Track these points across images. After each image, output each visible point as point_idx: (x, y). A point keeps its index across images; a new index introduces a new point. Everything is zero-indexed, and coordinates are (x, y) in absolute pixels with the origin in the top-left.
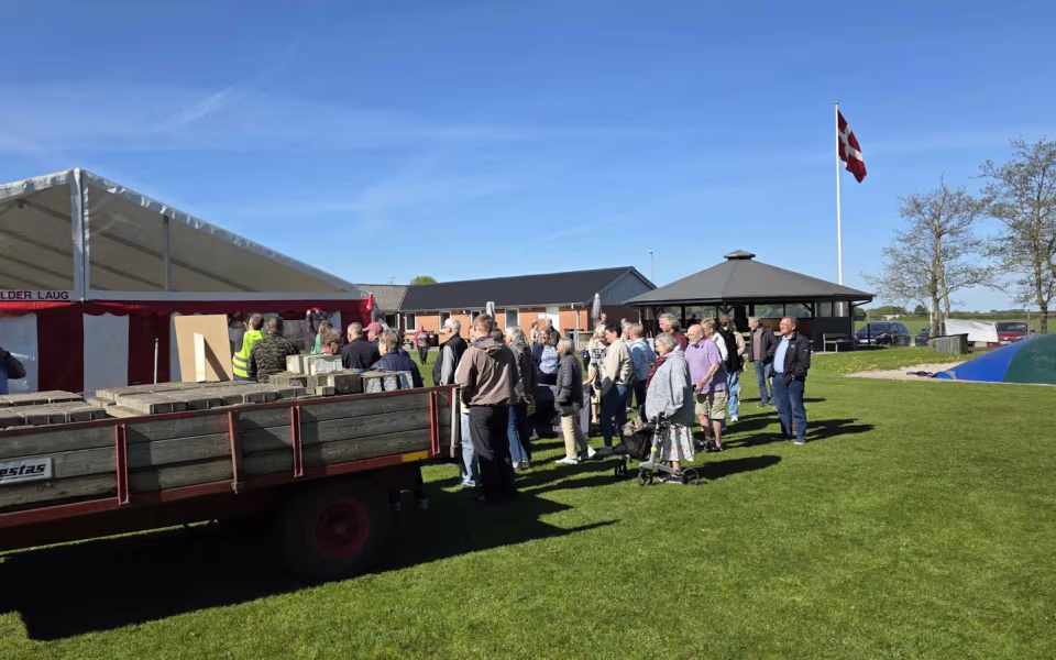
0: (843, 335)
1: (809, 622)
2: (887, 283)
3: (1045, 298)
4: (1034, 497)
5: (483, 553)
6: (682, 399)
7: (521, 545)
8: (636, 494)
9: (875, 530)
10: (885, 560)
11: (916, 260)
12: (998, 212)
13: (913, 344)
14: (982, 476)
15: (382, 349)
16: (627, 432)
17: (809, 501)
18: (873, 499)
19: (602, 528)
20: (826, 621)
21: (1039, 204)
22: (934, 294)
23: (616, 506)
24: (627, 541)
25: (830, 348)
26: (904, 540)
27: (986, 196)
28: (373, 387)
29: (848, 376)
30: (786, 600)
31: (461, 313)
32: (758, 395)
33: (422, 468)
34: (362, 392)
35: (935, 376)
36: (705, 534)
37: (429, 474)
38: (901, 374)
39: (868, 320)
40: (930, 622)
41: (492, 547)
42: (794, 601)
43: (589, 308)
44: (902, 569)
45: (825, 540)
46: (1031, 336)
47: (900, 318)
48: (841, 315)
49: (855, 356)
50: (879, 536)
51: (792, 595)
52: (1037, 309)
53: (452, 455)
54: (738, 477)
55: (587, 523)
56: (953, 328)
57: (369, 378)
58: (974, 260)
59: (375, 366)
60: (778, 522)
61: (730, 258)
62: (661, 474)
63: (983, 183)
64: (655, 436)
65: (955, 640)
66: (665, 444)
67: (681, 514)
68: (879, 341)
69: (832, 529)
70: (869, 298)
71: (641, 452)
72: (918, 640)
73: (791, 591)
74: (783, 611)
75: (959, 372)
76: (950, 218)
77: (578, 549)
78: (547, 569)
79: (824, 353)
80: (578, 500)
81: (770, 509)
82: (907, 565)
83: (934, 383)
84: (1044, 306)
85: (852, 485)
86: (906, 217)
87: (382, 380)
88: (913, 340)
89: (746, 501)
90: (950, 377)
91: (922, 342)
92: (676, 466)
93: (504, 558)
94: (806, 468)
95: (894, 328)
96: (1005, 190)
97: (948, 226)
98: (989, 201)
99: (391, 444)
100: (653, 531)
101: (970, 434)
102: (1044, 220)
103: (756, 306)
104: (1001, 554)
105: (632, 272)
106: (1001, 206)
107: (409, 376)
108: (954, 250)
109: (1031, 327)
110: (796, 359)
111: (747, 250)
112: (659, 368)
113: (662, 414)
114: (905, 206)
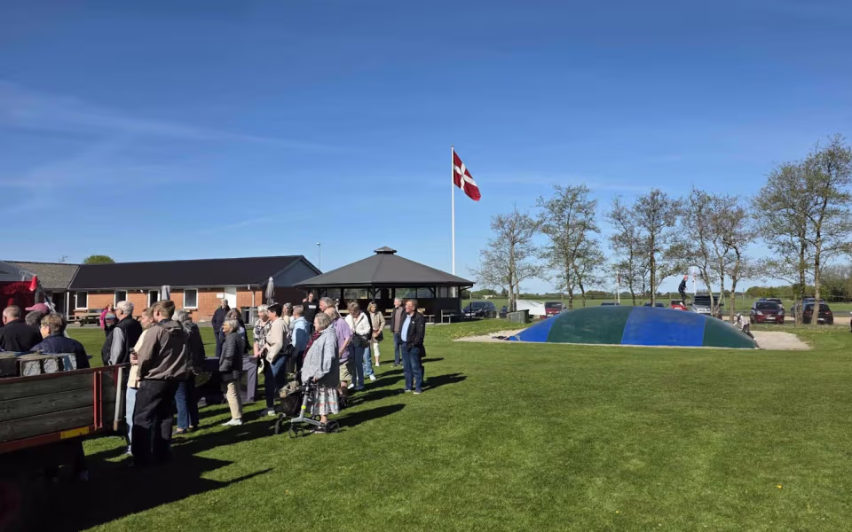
0: (454, 311)
1: (407, 526)
2: (483, 274)
3: (571, 287)
4: (553, 419)
5: (143, 514)
6: (329, 367)
7: (181, 502)
8: (290, 445)
9: (458, 452)
10: (461, 474)
11: (500, 259)
12: (546, 230)
13: (498, 317)
14: (527, 407)
15: (44, 331)
16: (283, 394)
17: (419, 436)
18: (459, 431)
19: (257, 477)
20: (418, 523)
21: (568, 226)
22: (510, 282)
23: (270, 457)
24: (278, 485)
25: (446, 320)
26: (475, 457)
27: (540, 219)
28: (32, 370)
29: (455, 340)
30: (393, 512)
31: (138, 292)
32: (393, 358)
33: (83, 443)
34: (18, 374)
35: (508, 339)
36: (341, 471)
37: (90, 448)
38: (489, 338)
39: (471, 300)
40: (484, 512)
41: (152, 507)
42: (399, 512)
43: (264, 289)
44: (472, 478)
45: (425, 464)
46: (562, 312)
47: (493, 298)
48: (454, 296)
49: (461, 326)
50: (460, 457)
51: (398, 508)
52: (567, 293)
53: (115, 427)
54: (371, 423)
55: (244, 474)
56: (521, 305)
57: (27, 361)
58: (531, 260)
59: (34, 348)
60: (394, 454)
61: (379, 253)
62: (311, 426)
63: (538, 210)
64: (305, 397)
65: (496, 522)
66: (314, 402)
67: (322, 457)
68: (477, 315)
69: (430, 455)
70: (471, 284)
71: (293, 410)
72: (475, 525)
73: (398, 505)
74: (390, 521)
75: (523, 336)
76: (520, 231)
77: (234, 498)
78: (204, 519)
79: (442, 324)
80: (238, 456)
81: (391, 445)
82: (474, 475)
83: (507, 344)
84: (570, 291)
85: (448, 421)
86: (495, 230)
87: (42, 362)
88: (498, 314)
89: (375, 440)
90: (517, 340)
91: (503, 315)
92: (324, 420)
93: (164, 515)
94: (419, 411)
95: (487, 306)
96: (550, 216)
97: (519, 237)
98: (541, 222)
99: (48, 424)
100: (300, 474)
101: (523, 379)
102: (571, 237)
103: (396, 289)
104: (530, 460)
105: (302, 260)
106: (548, 226)
107: (72, 359)
108: (522, 253)
109: (564, 306)
110: (415, 332)
111: (392, 248)
112: (315, 342)
113: (311, 378)
114: (494, 222)
